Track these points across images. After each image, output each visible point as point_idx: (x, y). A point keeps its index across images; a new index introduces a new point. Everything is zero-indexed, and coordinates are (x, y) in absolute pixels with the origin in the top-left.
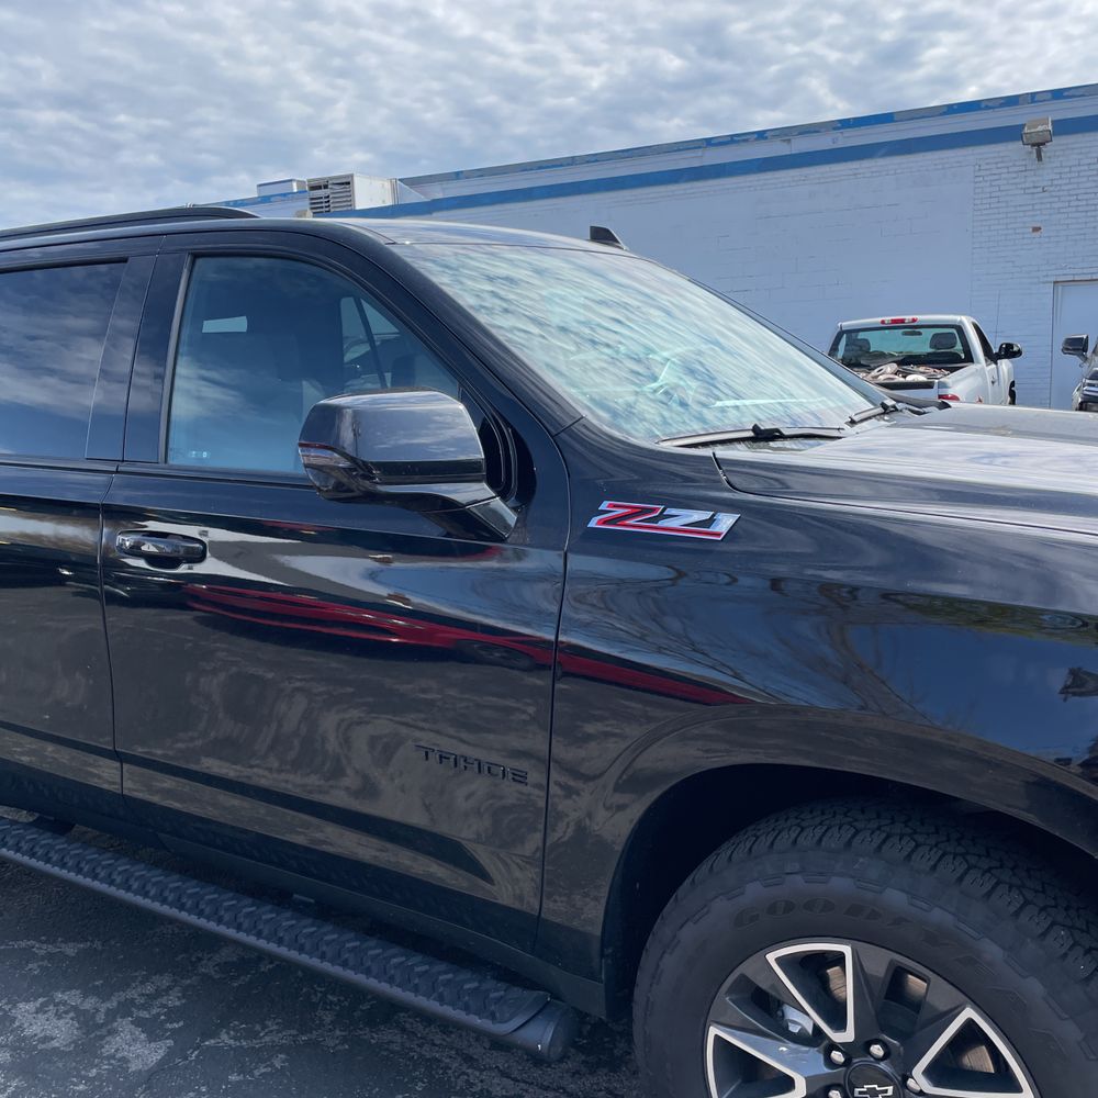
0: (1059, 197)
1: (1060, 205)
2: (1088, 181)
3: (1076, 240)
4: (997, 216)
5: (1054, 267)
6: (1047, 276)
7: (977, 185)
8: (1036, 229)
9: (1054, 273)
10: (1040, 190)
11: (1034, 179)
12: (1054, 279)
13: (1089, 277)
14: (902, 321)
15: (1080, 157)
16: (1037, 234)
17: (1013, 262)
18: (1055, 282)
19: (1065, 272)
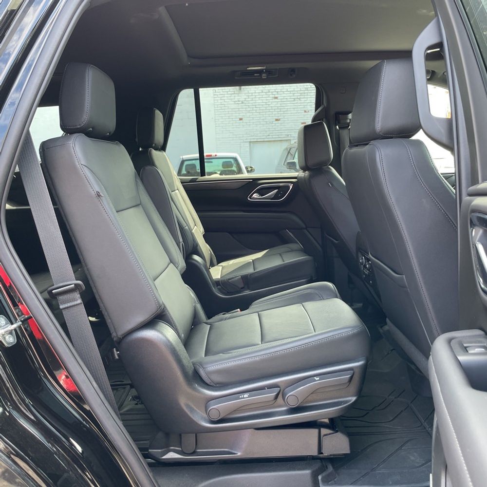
0: (248, 106)
1: (249, 109)
2: (259, 100)
3: (257, 124)
4: (224, 113)
5: (249, 136)
6: (247, 139)
7: (216, 99)
8: (241, 119)
9: (249, 138)
10: (241, 102)
11: (238, 97)
12: (249, 140)
13: (262, 140)
14: (211, 156)
15: (256, 89)
16: (241, 121)
17: (233, 133)
18: (250, 142)
19: (254, 137)
